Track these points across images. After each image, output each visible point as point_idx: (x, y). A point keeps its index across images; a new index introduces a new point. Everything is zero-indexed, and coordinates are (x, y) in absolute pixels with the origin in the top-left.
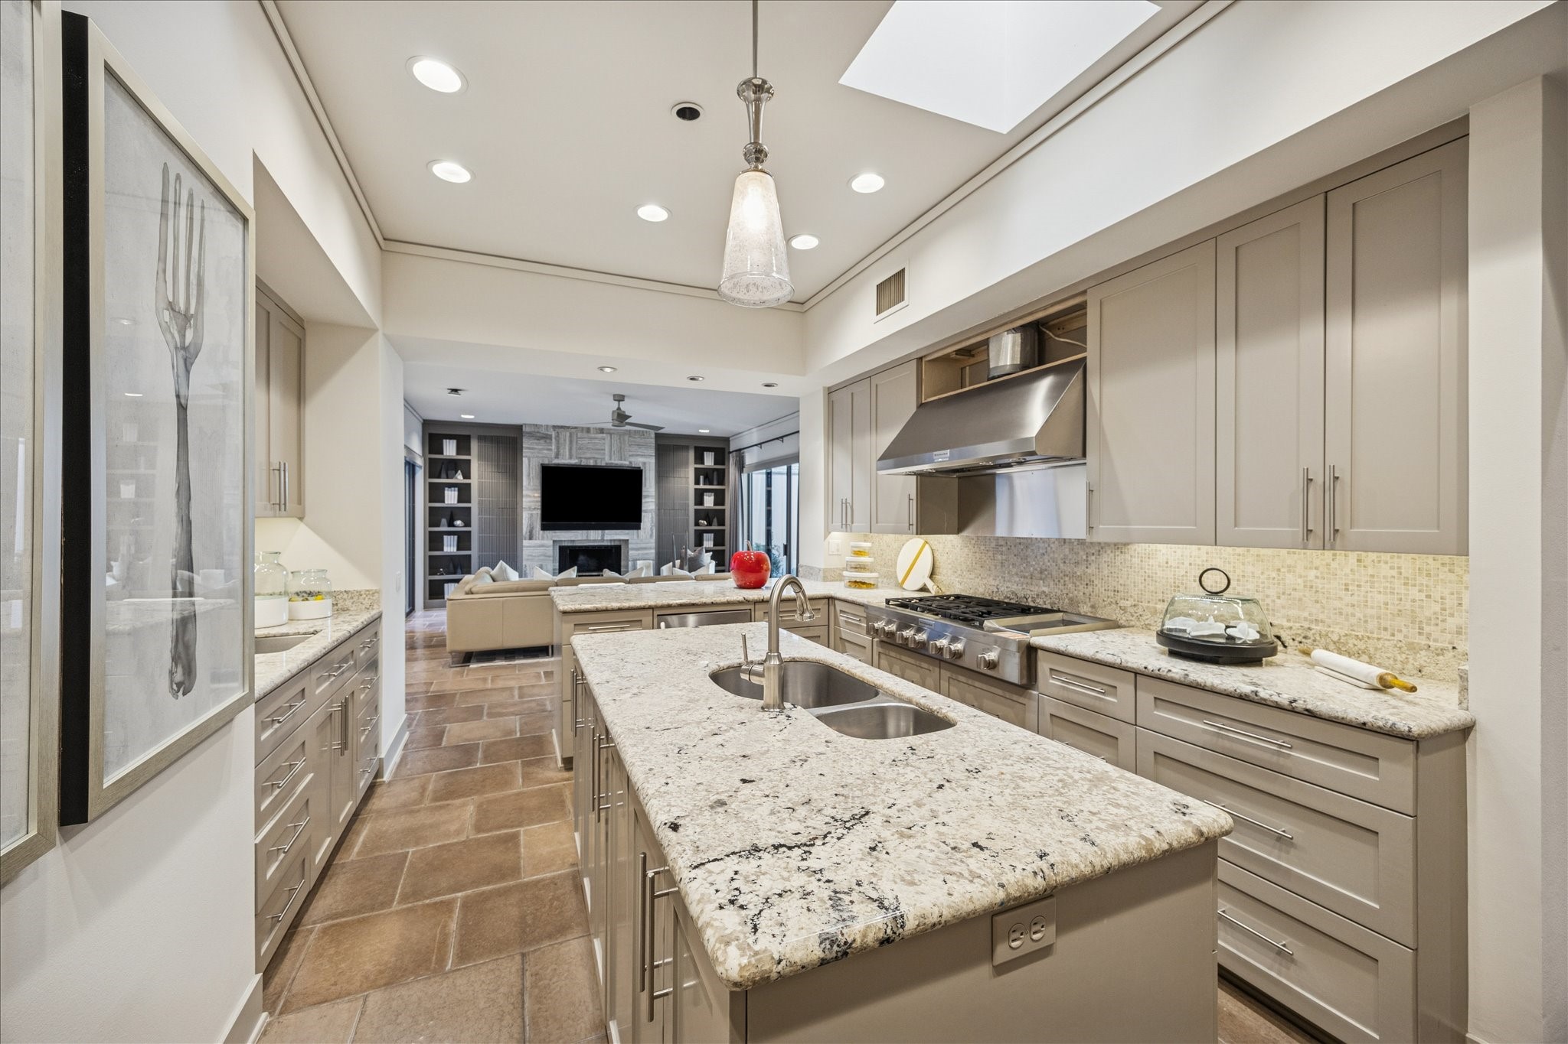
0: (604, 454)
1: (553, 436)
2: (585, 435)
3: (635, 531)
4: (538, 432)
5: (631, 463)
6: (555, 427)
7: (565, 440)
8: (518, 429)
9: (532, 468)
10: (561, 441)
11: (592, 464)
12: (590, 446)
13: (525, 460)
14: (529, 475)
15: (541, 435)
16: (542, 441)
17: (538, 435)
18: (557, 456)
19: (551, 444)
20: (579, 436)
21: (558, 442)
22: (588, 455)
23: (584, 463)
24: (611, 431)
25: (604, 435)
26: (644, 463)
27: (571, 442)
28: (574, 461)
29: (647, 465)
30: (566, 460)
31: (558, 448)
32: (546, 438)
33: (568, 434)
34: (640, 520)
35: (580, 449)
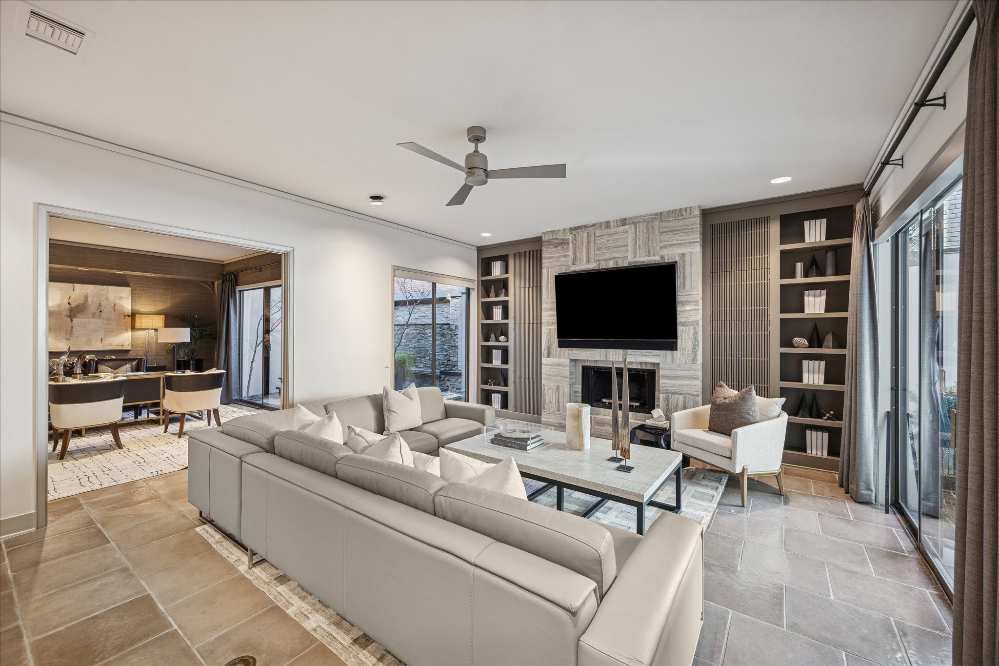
0: (627, 251)
1: (571, 240)
2: (605, 231)
3: (669, 352)
4: (556, 239)
5: (662, 257)
6: (571, 229)
7: (582, 243)
8: (538, 240)
9: (551, 279)
10: (579, 244)
11: (612, 266)
12: (610, 244)
13: (544, 271)
14: (548, 288)
15: (559, 241)
16: (559, 248)
17: (556, 241)
18: (574, 264)
19: (568, 248)
20: (597, 235)
21: (575, 246)
22: (607, 256)
23: (603, 266)
24: (636, 220)
25: (627, 227)
26: (683, 255)
27: (588, 243)
28: (592, 266)
29: (687, 259)
30: (584, 265)
31: (575, 253)
32: (564, 243)
33: (585, 234)
34: (674, 335)
35: (599, 249)
